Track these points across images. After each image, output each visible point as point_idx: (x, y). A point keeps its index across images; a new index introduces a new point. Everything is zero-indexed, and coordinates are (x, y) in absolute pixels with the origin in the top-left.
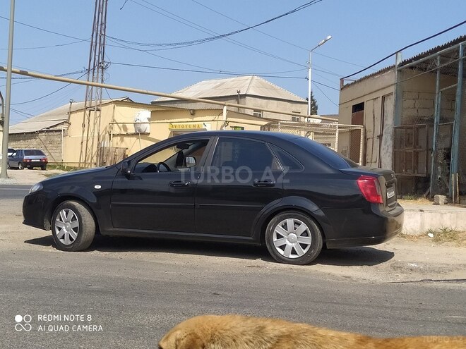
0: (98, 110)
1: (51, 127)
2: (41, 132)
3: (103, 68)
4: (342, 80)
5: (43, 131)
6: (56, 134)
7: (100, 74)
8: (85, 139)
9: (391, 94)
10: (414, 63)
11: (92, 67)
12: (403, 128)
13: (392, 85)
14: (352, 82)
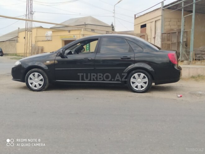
0: (31, 31)
1: (11, 39)
2: (7, 41)
3: (32, 14)
4: (135, 15)
5: (8, 41)
6: (13, 41)
7: (31, 16)
8: (26, 43)
9: (160, 19)
10: (170, 6)
11: (27, 14)
12: (166, 33)
13: (160, 16)
14: (139, 16)
